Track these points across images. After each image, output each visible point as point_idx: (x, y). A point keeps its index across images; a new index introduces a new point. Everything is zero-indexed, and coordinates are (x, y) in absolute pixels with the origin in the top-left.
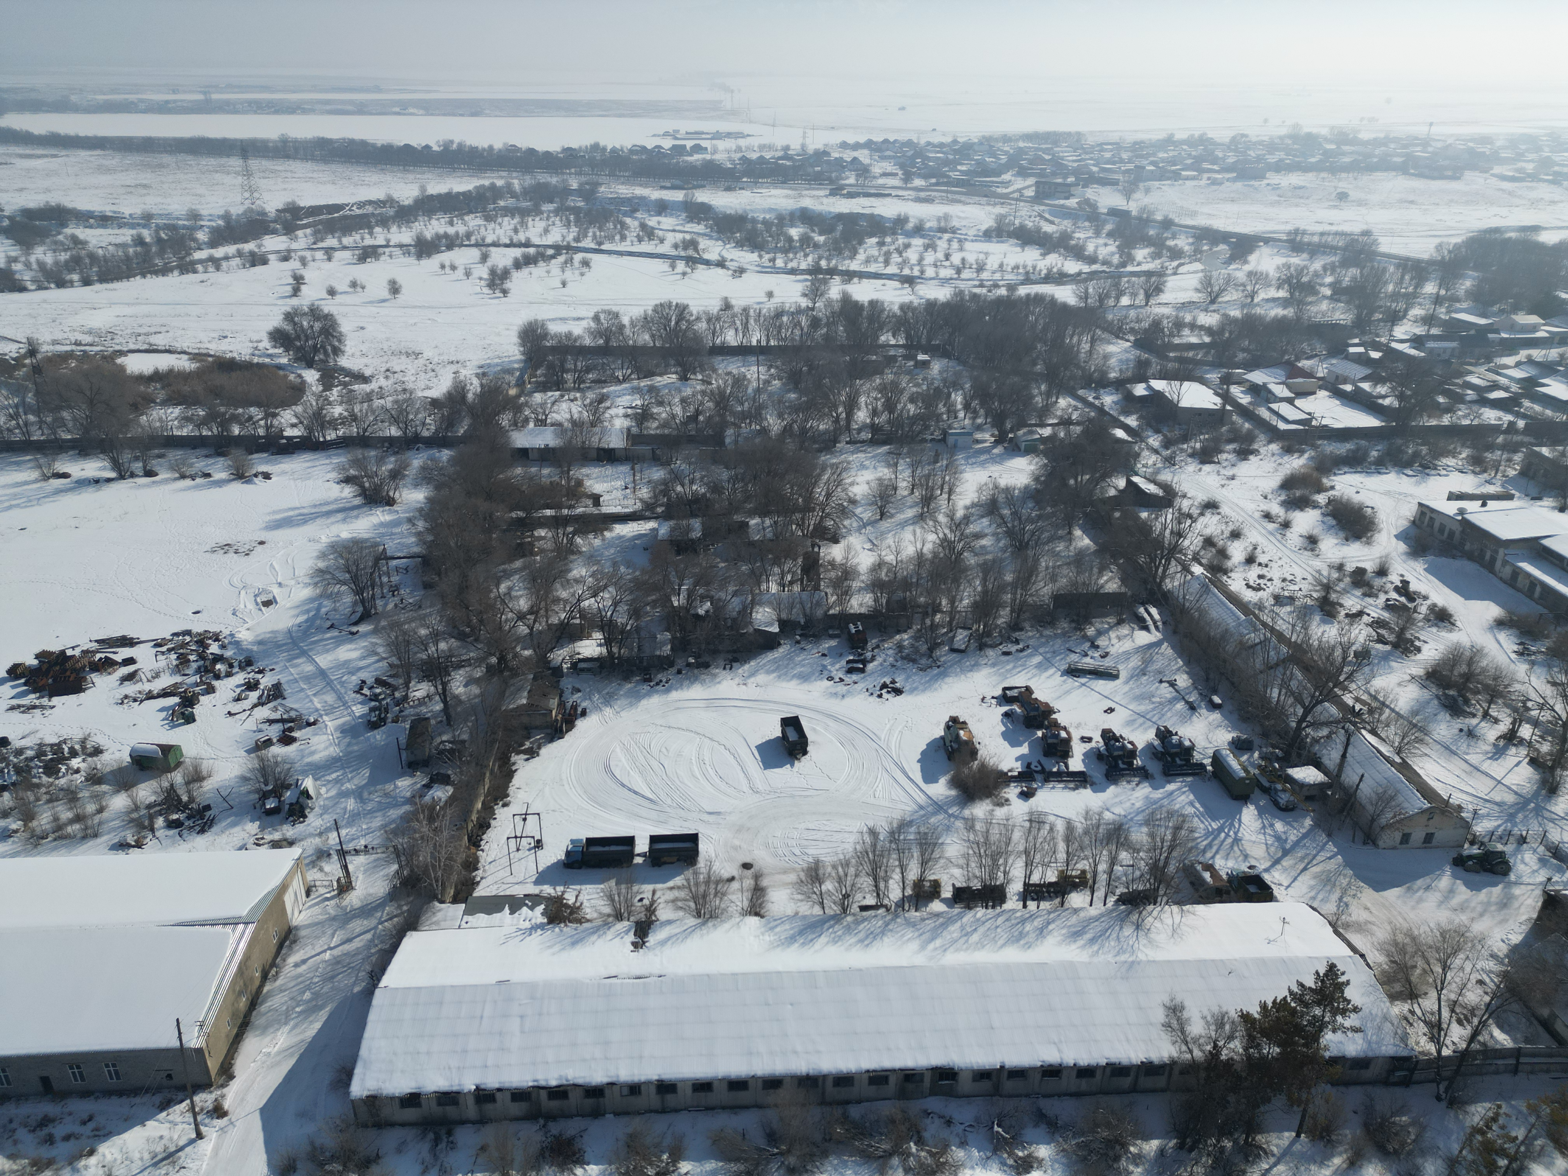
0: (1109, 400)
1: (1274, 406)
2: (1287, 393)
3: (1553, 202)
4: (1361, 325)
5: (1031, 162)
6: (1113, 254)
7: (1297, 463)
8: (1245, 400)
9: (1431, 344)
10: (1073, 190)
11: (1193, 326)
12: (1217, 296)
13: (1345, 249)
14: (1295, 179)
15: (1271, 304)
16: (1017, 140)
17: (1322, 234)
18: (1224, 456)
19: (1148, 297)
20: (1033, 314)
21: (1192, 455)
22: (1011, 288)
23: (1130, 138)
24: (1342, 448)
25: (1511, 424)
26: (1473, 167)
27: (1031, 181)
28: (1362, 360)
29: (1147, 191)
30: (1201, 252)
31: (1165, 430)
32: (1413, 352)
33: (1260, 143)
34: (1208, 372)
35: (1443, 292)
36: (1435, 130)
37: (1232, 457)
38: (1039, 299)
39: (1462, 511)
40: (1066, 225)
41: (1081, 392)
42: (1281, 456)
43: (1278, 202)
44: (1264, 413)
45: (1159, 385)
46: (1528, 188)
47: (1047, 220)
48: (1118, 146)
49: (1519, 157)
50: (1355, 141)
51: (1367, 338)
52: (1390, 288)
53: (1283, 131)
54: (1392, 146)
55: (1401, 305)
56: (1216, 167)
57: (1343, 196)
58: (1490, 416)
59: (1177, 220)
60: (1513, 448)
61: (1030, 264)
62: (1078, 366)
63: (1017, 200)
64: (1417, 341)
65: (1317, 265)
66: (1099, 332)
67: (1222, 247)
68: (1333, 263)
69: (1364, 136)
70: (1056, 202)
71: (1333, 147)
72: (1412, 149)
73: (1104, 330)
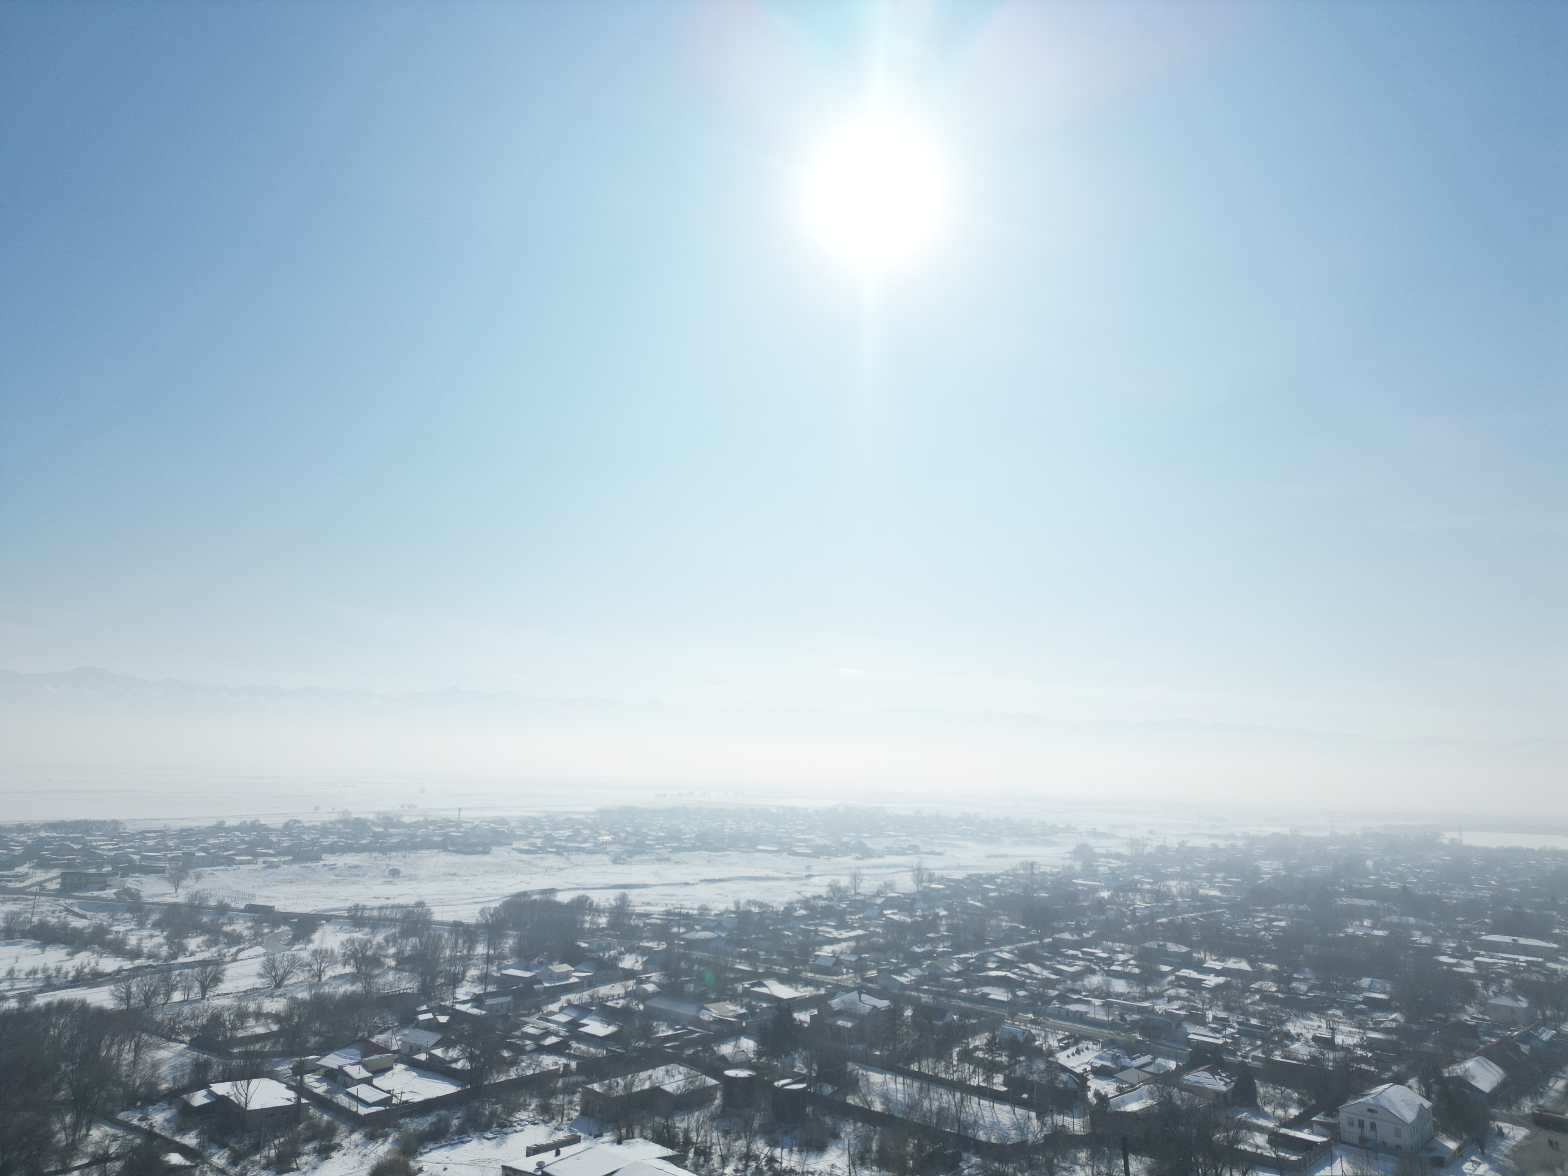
0: (159, 1118)
1: (352, 1090)
2: (364, 1074)
3: (560, 869)
4: (427, 992)
5: (55, 852)
6: (160, 946)
7: (382, 1150)
8: (321, 1089)
9: (489, 1002)
10: (109, 880)
11: (258, 1015)
12: (283, 979)
13: (403, 920)
14: (349, 859)
15: (340, 982)
16: (38, 830)
17: (381, 908)
18: (304, 1159)
19: (204, 989)
20: (55, 1026)
21: (266, 1167)
22: (25, 998)
23: (176, 826)
24: (423, 1124)
25: (566, 1066)
26: (499, 844)
27: (55, 872)
28: (433, 1026)
29: (198, 877)
30: (262, 935)
31: (232, 1143)
32: (475, 1011)
33: (314, 828)
34: (278, 1064)
35: (492, 952)
36: (463, 814)
37: (311, 1158)
38: (64, 1007)
39: (541, 1165)
40: (102, 918)
41: (122, 1116)
42: (365, 1145)
43: (336, 881)
44: (343, 1100)
45: (221, 1089)
46: (541, 858)
47: (76, 914)
48: (163, 834)
49: (530, 834)
50: (399, 825)
51: (433, 1004)
52: (448, 952)
53: (334, 817)
54: (432, 827)
55: (459, 968)
56: (271, 851)
57: (395, 873)
58: (549, 1062)
59: (233, 905)
60: (570, 1090)
61: (52, 966)
62: (118, 1083)
63: (36, 894)
64: (477, 1000)
65: (379, 938)
66: (145, 1037)
67: (284, 928)
68: (394, 934)
69: (407, 819)
70: (89, 894)
71: (381, 830)
72: (447, 830)
73: (151, 1033)
